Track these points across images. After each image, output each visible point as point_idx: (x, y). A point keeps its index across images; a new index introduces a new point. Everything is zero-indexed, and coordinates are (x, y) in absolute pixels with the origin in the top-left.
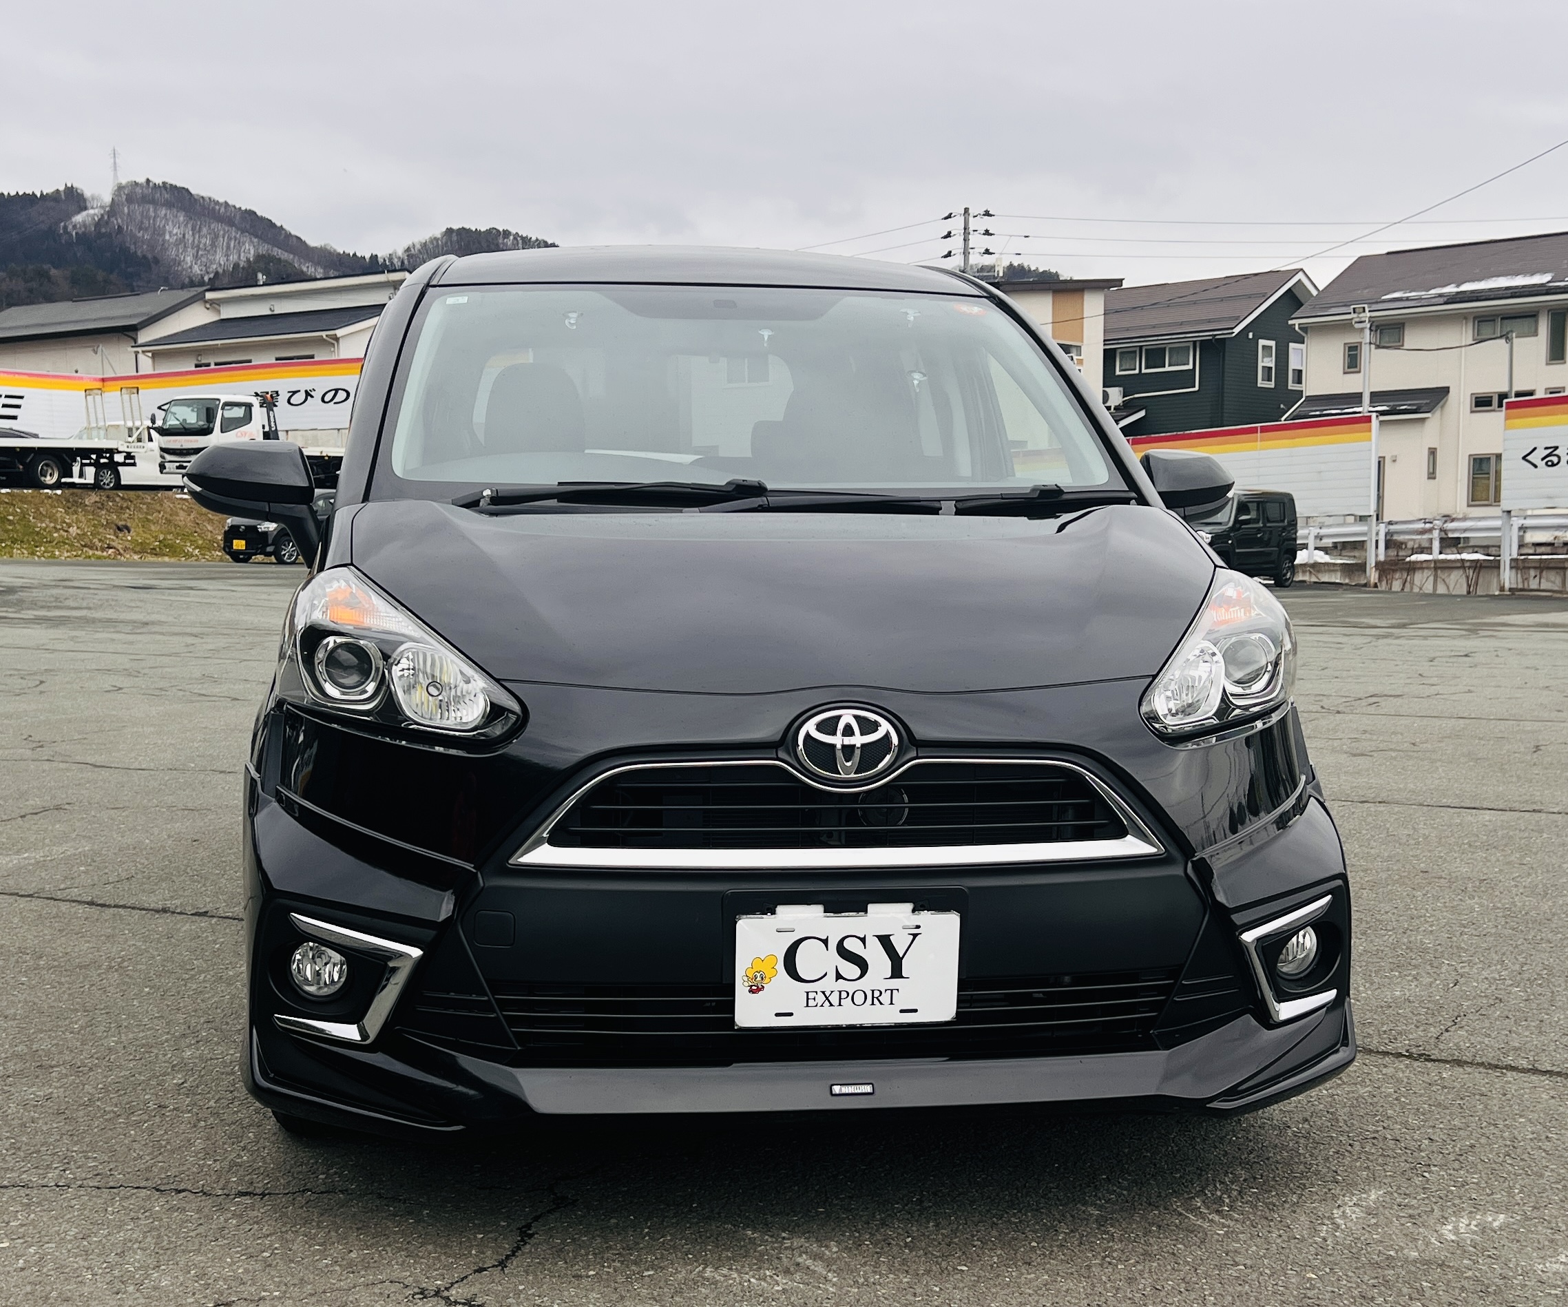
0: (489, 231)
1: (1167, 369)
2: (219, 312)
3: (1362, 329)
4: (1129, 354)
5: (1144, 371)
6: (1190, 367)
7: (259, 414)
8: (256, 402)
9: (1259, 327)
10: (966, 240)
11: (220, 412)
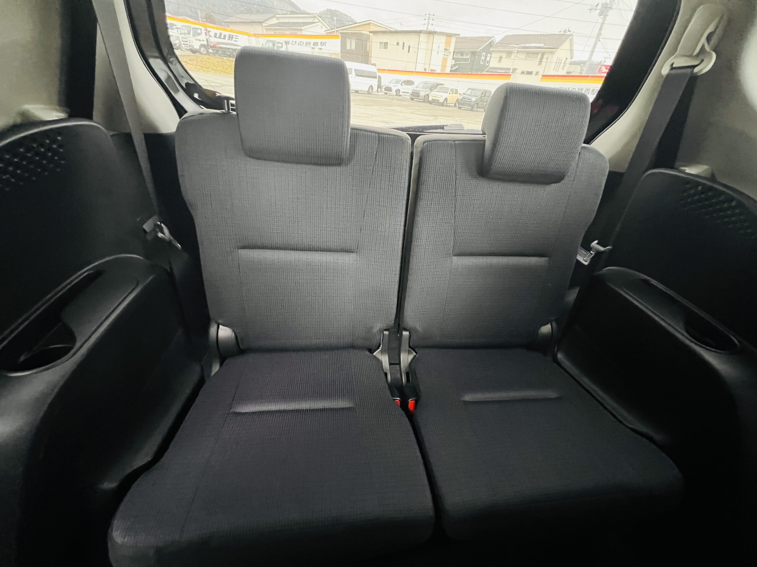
0: (335, 10)
1: (464, 57)
2: (279, 20)
3: (515, 52)
4: (457, 53)
5: (460, 57)
6: (468, 57)
7: (284, 45)
8: (284, 43)
9: (484, 50)
10: (428, 21)
11: (276, 44)
